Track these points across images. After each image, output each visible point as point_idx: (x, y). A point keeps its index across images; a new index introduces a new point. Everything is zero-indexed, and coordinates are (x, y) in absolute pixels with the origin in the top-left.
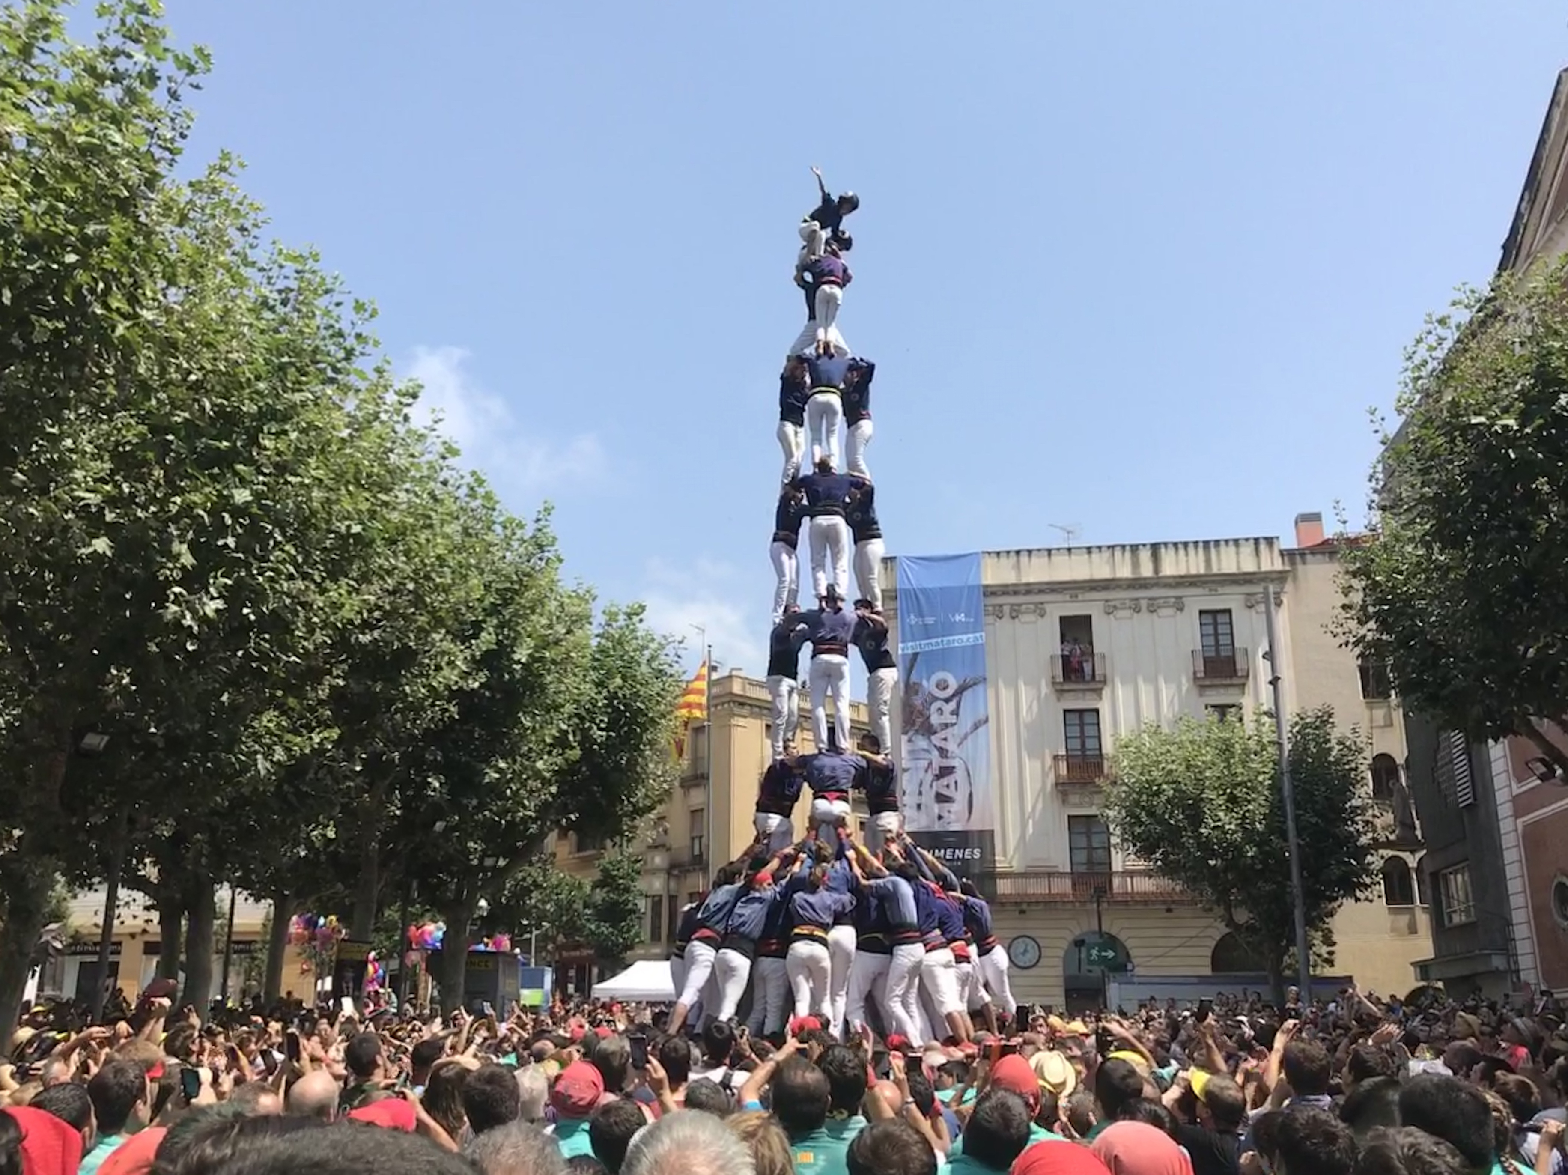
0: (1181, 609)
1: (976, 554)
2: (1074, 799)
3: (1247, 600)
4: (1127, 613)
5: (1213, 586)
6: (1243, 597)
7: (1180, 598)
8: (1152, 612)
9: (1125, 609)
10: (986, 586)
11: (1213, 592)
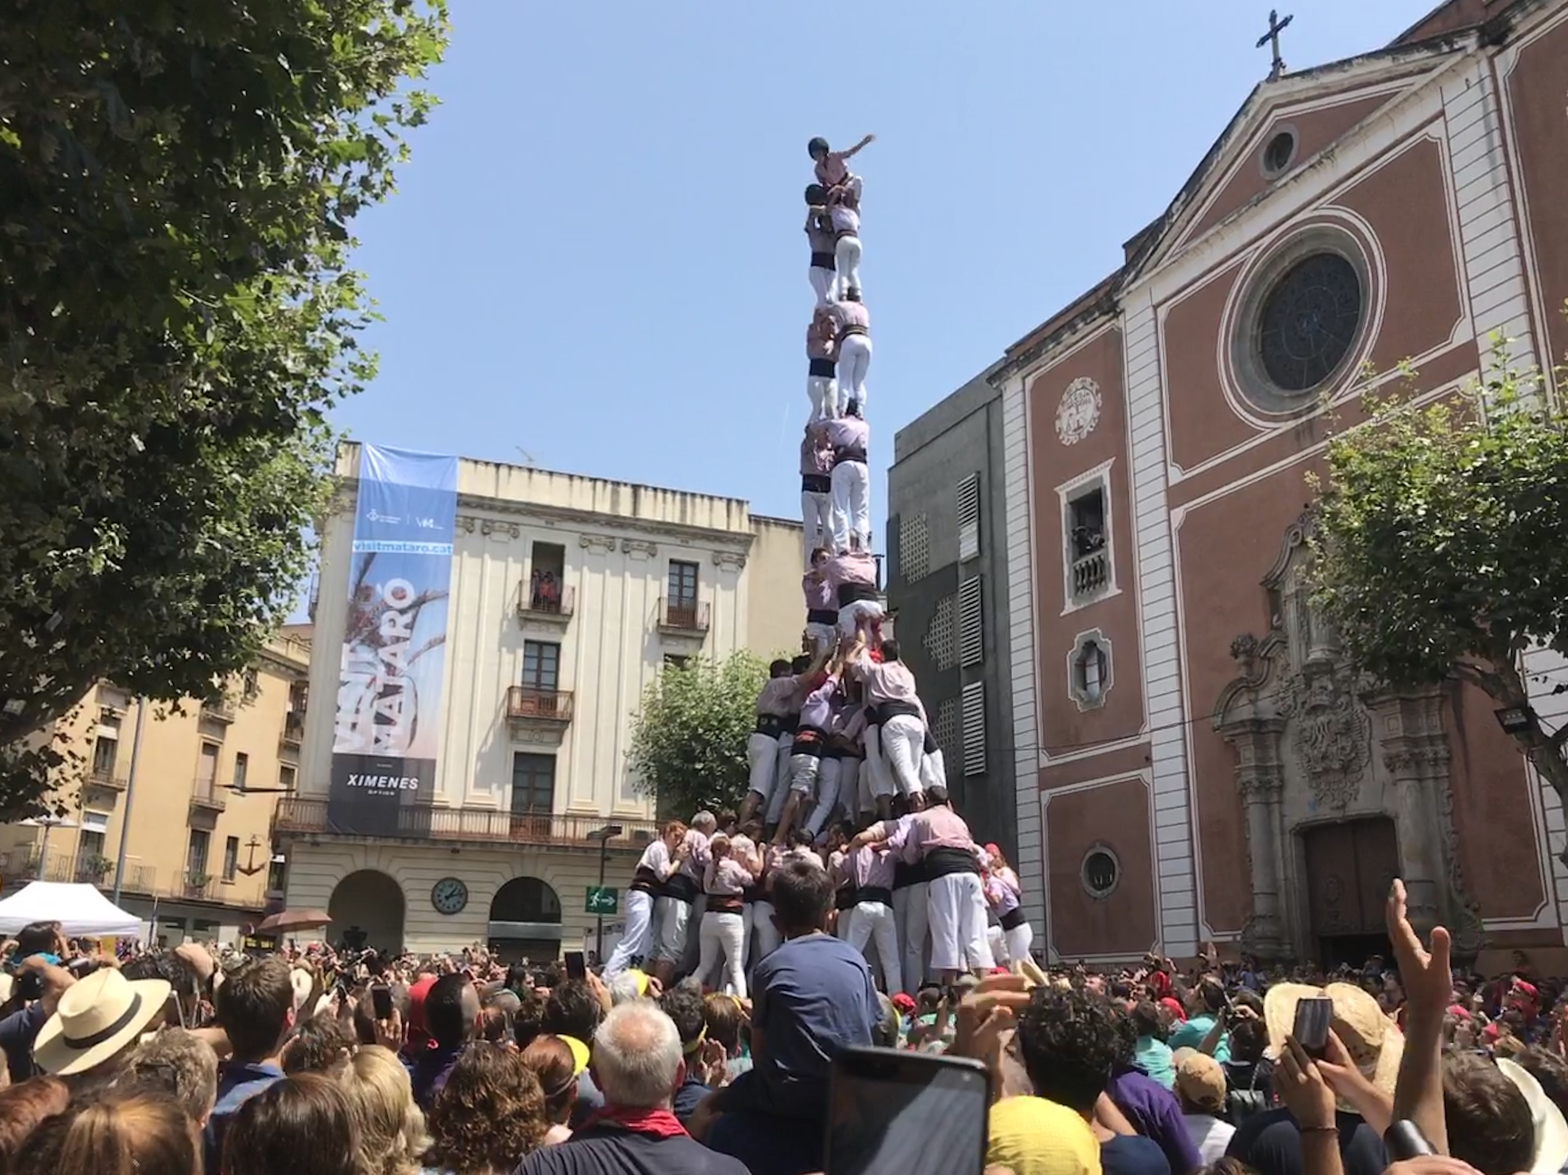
0: (653, 555)
1: (453, 458)
2: (523, 735)
3: (714, 557)
4: (601, 549)
5: (684, 537)
6: (710, 553)
7: (654, 543)
8: (625, 552)
9: (598, 544)
10: (460, 495)
11: (685, 544)
